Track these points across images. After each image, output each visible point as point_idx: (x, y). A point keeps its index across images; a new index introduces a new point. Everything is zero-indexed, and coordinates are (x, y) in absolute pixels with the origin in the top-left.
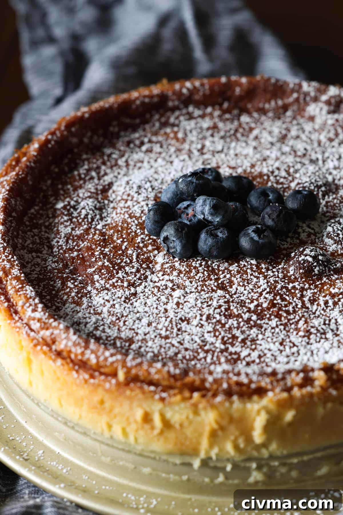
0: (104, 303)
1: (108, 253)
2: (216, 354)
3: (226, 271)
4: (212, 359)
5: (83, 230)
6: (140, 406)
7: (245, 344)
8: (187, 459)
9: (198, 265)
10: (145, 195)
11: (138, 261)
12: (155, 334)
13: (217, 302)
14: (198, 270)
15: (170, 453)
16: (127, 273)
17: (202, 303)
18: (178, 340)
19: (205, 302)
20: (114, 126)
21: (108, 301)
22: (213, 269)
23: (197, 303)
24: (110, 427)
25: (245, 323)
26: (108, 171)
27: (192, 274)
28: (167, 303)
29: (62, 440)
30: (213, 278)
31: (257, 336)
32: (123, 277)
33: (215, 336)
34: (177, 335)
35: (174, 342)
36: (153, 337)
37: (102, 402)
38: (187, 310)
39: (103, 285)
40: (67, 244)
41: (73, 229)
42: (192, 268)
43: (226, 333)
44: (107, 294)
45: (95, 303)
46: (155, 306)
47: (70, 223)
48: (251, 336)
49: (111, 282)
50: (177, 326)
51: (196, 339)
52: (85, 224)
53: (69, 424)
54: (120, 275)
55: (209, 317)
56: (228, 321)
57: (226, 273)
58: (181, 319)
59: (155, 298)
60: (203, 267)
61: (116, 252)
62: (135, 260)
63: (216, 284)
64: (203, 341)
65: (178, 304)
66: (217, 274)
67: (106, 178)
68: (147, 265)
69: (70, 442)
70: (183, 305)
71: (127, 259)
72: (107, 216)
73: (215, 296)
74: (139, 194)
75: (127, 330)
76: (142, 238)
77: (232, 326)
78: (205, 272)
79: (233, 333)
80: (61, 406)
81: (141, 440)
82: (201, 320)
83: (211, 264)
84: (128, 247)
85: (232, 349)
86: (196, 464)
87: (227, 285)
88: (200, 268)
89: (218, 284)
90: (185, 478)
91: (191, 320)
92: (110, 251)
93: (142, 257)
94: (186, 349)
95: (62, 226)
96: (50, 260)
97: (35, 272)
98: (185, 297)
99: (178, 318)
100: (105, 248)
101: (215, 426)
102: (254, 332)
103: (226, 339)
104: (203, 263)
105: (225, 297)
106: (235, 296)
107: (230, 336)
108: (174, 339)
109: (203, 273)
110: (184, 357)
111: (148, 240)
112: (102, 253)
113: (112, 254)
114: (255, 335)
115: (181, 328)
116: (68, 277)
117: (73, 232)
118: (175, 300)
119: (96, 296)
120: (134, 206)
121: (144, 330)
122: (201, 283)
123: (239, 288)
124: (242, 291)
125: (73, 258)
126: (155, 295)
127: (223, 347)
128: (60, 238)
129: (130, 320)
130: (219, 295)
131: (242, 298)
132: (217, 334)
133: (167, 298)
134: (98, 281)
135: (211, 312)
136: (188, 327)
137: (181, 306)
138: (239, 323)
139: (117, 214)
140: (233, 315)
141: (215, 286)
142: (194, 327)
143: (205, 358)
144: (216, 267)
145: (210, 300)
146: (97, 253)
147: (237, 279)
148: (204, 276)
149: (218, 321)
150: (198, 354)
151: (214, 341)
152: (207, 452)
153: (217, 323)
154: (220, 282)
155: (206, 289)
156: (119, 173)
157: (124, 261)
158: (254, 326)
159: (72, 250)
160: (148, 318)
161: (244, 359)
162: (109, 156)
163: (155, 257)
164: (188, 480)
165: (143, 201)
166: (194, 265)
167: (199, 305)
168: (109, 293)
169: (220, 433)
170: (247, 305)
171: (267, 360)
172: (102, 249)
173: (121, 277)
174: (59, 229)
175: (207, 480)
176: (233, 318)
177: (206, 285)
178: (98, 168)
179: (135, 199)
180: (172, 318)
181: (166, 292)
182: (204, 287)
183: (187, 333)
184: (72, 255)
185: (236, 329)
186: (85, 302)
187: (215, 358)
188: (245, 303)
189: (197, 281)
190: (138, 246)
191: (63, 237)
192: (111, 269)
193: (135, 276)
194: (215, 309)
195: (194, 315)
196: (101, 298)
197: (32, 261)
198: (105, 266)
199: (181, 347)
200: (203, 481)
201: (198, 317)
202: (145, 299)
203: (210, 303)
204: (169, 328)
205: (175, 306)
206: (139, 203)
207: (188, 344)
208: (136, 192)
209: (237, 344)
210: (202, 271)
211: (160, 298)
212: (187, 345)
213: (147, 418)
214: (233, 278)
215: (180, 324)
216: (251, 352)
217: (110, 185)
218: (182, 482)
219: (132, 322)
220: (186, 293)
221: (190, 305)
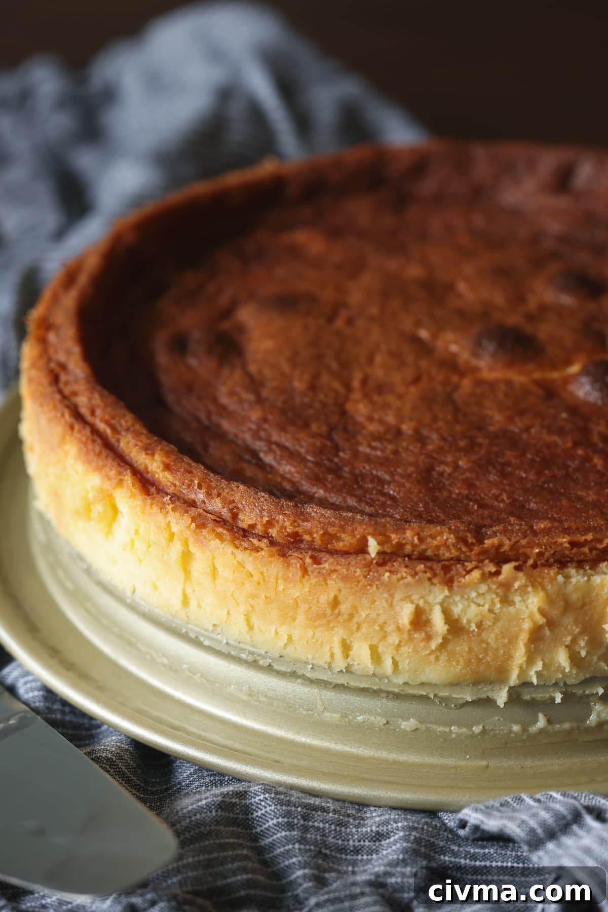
6: (408, 598)
8: (485, 692)
15: (455, 684)
24: (346, 648)
29: (245, 698)
37: (336, 603)
53: (261, 662)
69: (262, 699)
80: (251, 628)
81: (404, 664)
86: (501, 697)
90: (477, 729)
101: (541, 620)
152: (523, 672)
164: (484, 731)
169: (547, 632)
175: (516, 728)
200: (511, 731)
213: (420, 621)
218: (473, 736)
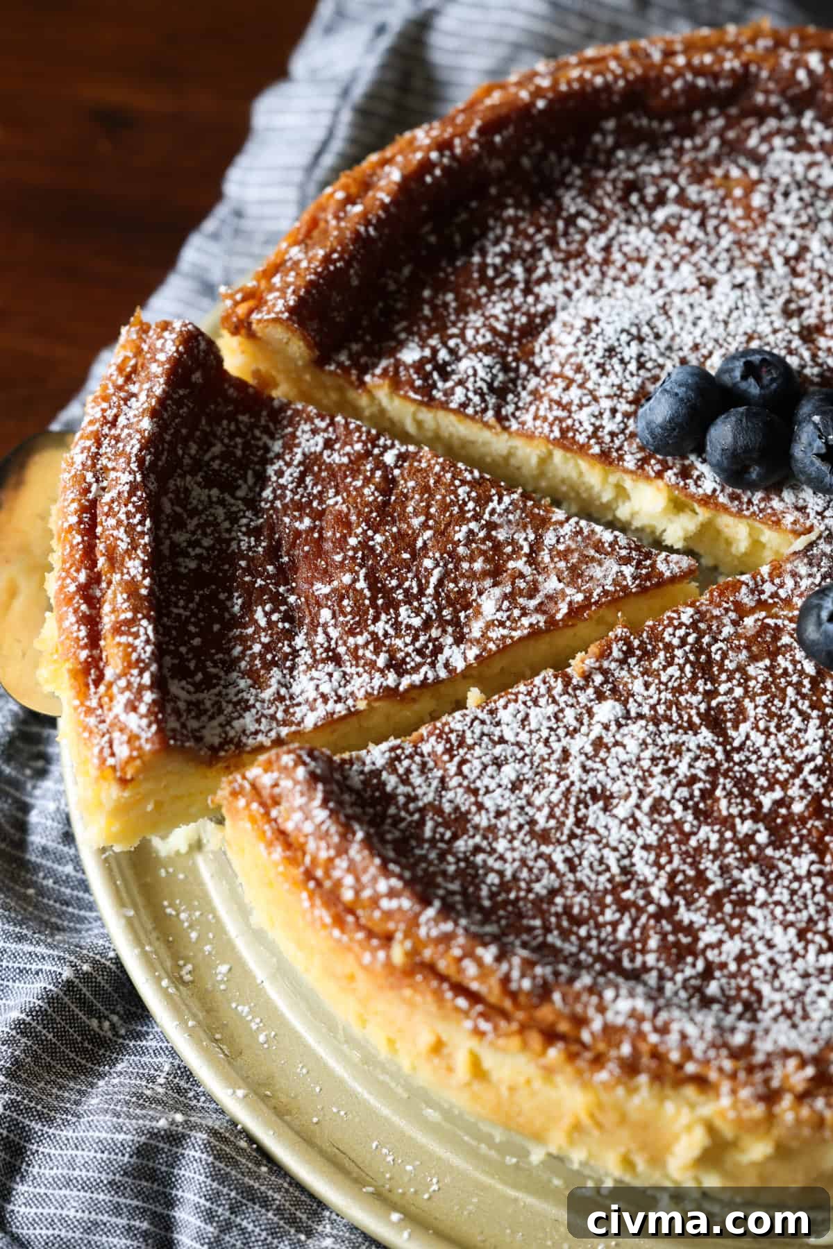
0: (315, 700)
1: (379, 549)
2: (643, 919)
3: (737, 675)
4: (631, 931)
5: (348, 454)
7: (720, 907)
9: (676, 642)
10: (617, 382)
11: (437, 595)
12: (521, 820)
13: (691, 766)
14: (673, 657)
16: (397, 625)
17: (654, 760)
18: (569, 853)
19: (662, 757)
20: (604, 134)
21: (325, 698)
22: (710, 660)
23: (642, 755)
25: (737, 848)
26: (556, 268)
27: (655, 665)
28: (576, 731)
30: (701, 689)
31: (754, 889)
32: (386, 634)
33: (656, 863)
34: (572, 836)
35: (558, 858)
36: (513, 826)
38: (614, 771)
39: (333, 645)
40: (298, 486)
41: (328, 444)
42: (661, 645)
43: (685, 862)
44: (330, 675)
45: (296, 689)
46: (545, 733)
47: (329, 425)
48: (740, 887)
49: (351, 641)
50: (577, 809)
51: (611, 858)
52: (359, 440)
54: (380, 628)
55: (658, 806)
56: (699, 828)
57: (735, 682)
58: (592, 790)
59: (552, 709)
60: (687, 648)
61: (398, 551)
62: (430, 591)
63: (703, 707)
64: (624, 871)
65: (598, 743)
66: (714, 680)
67: (544, 290)
68: (456, 613)
70: (608, 750)
71: (414, 584)
72: (513, 415)
73: (692, 746)
74: (604, 373)
75: (460, 791)
76: (471, 531)
77: (705, 846)
78: (688, 668)
79: (702, 867)
82: (638, 806)
83: (710, 645)
84: (430, 544)
85: (685, 915)
87: (730, 716)
88: (679, 653)
89: (709, 708)
91: (615, 802)
92: (385, 545)
93: (452, 585)
94: (579, 886)
95: (307, 427)
96: (244, 521)
97: (198, 550)
98: (619, 726)
99: (585, 788)
100: (375, 533)
102: (751, 878)
103: (680, 878)
104: (691, 639)
105: (713, 752)
106: (736, 757)
107: (691, 873)
108: (559, 849)
109: (682, 669)
110: (567, 909)
111: (483, 541)
112: (364, 545)
113: (385, 556)
114: (748, 888)
115: (586, 817)
116: (263, 589)
117: (326, 453)
118: (597, 730)
119: (305, 672)
120: (581, 406)
121: (499, 801)
122: (669, 696)
123: (753, 734)
124: (757, 745)
125: (298, 534)
126: (555, 702)
127: (665, 901)
128: (288, 465)
129: (477, 763)
130: (702, 744)
131: (752, 768)
132: (663, 860)
133: (579, 719)
134: (325, 625)
135: (667, 793)
136: (604, 819)
137: (603, 754)
138: (722, 841)
139: (535, 418)
140: (716, 814)
141: (699, 714)
142: (617, 822)
143: (615, 925)
144: (718, 657)
145: (675, 756)
146: (353, 541)
147: (756, 707)
148: (681, 678)
149: (675, 822)
150: (603, 907)
151: (651, 878)
153: (673, 828)
154: (714, 703)
155: (675, 717)
156: (578, 285)
157: (407, 584)
158: (755, 860)
159: (300, 508)
160: (517, 766)
161: (704, 951)
162: (571, 221)
163: (480, 593)
165: (608, 397)
166: (667, 639)
167: (646, 764)
168: (337, 675)
170: (757, 792)
171: (756, 972)
172: (370, 533)
173: (381, 633)
174: (299, 433)
176: (712, 824)
177: (678, 703)
178: (535, 253)
179: (590, 385)
180: (572, 784)
181: (583, 698)
182: (674, 708)
183: (595, 837)
184: (297, 524)
185: (710, 857)
186: (273, 681)
187: (637, 932)
188: (754, 786)
189: (662, 687)
190: (454, 550)
191: (295, 463)
192: (367, 602)
193: (416, 638)
194: (680, 784)
195: (626, 790)
196: (312, 684)
197: (205, 509)
198: (355, 589)
199: (570, 876)
201: (633, 799)
202: (529, 703)
203: (672, 763)
204: (558, 812)
205: (589, 749)
206: (596, 399)
207: (588, 871)
208: (598, 366)
209: (702, 901)
210: (681, 661)
211: (562, 710)
212: (584, 874)
214: (747, 702)
215: (587, 807)
216: (726, 937)
217: (549, 314)
219: (480, 767)
220: (627, 716)
221: (623, 757)
